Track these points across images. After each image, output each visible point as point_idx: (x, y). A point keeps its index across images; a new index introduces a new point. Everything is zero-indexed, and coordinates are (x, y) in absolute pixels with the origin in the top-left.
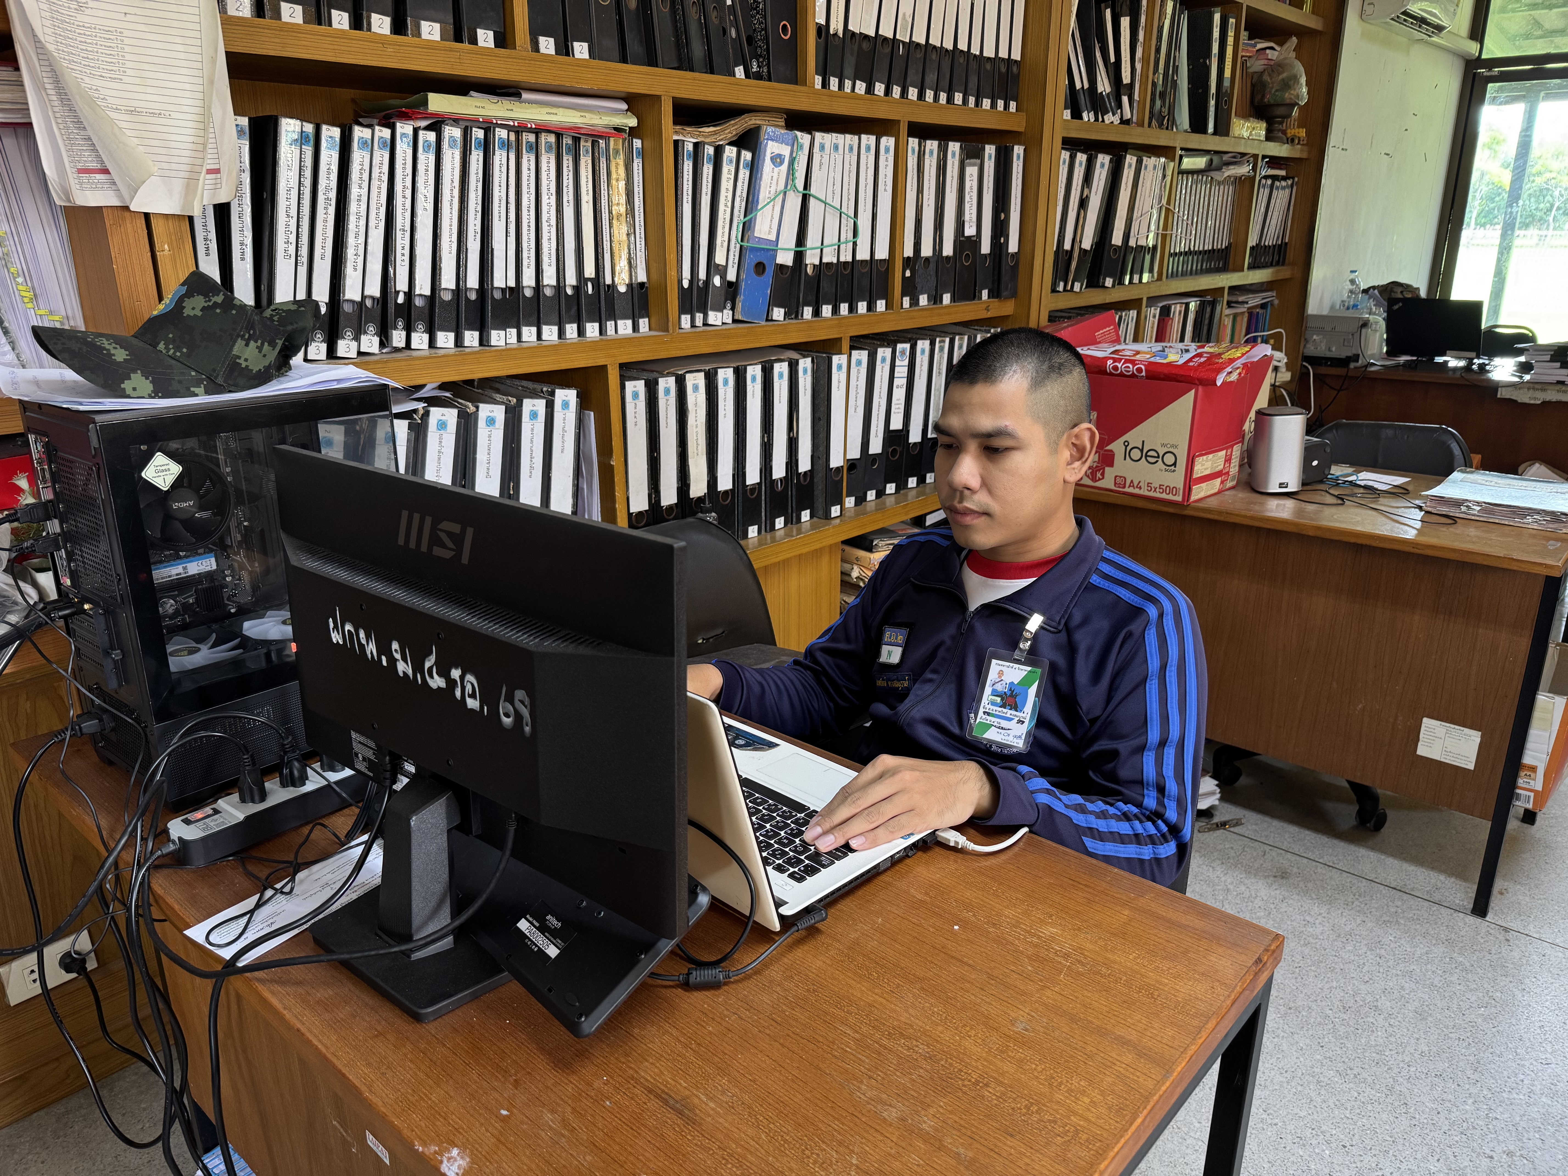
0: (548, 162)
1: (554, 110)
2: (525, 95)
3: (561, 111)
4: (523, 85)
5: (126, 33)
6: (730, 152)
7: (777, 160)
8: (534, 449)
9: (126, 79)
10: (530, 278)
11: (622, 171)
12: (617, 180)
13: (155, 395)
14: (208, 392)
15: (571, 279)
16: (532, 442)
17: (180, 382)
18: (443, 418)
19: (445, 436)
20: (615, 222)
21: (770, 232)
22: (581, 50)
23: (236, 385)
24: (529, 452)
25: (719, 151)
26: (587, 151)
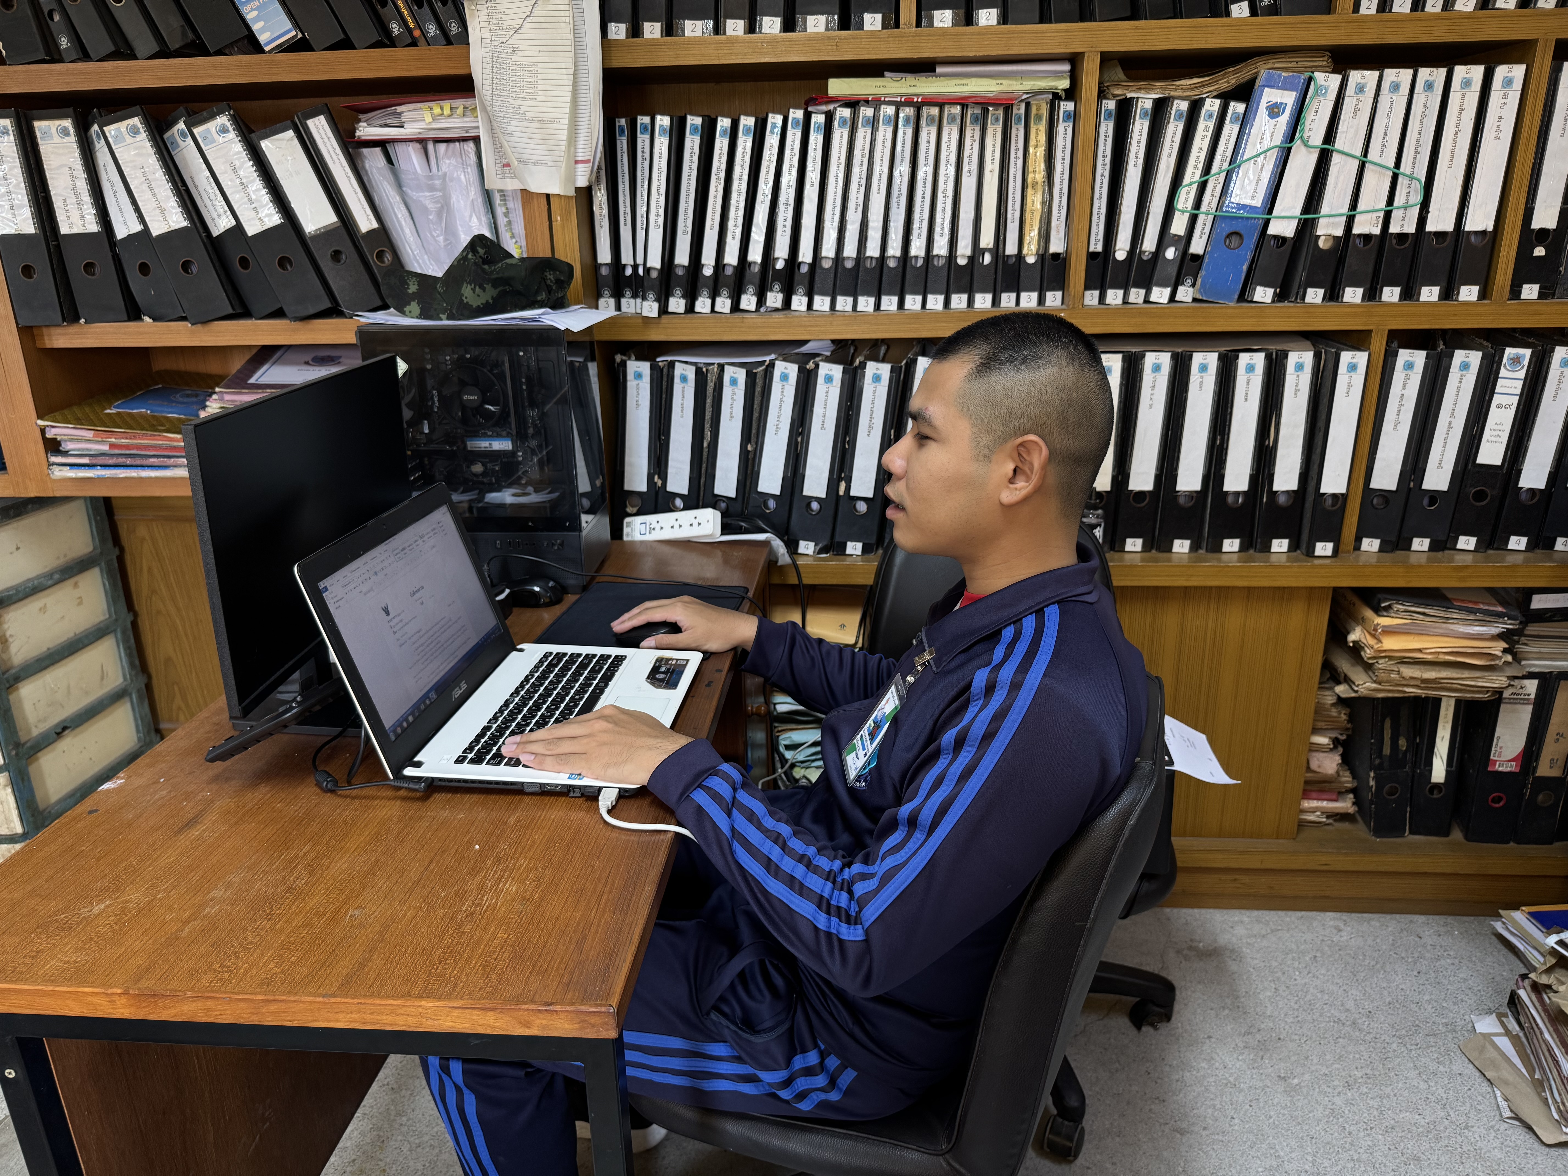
0: (950, 134)
1: (964, 81)
2: (939, 70)
3: (974, 81)
4: (938, 60)
5: (540, 65)
6: (1212, 106)
7: (1274, 111)
8: (874, 409)
9: (539, 98)
10: (919, 248)
11: (1043, 137)
12: (1036, 146)
13: (420, 317)
14: (448, 318)
15: (964, 248)
16: (873, 403)
17: (435, 310)
18: (786, 371)
19: (786, 387)
20: (1030, 191)
21: (1253, 198)
22: (987, 17)
23: (462, 315)
24: (869, 412)
25: (1196, 106)
26: (997, 120)
